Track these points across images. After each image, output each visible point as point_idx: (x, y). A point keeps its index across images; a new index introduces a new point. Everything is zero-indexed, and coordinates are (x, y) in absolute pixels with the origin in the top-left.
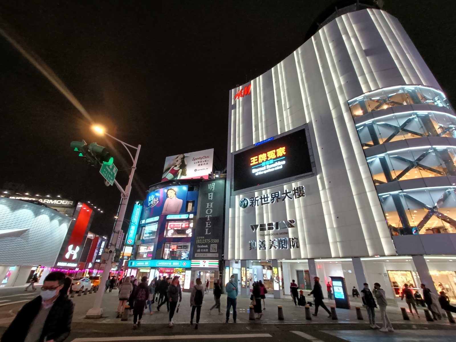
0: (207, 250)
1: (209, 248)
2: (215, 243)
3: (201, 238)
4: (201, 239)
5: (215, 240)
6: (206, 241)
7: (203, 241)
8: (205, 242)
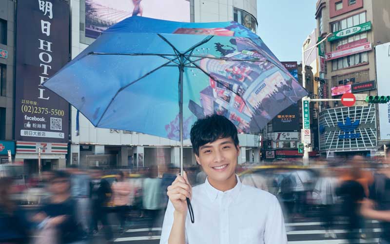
0: (44, 126)
1: (48, 123)
2: (57, 116)
3: (31, 102)
4: (30, 105)
5: (57, 111)
6: (42, 110)
7: (35, 109)
8: (39, 111)
